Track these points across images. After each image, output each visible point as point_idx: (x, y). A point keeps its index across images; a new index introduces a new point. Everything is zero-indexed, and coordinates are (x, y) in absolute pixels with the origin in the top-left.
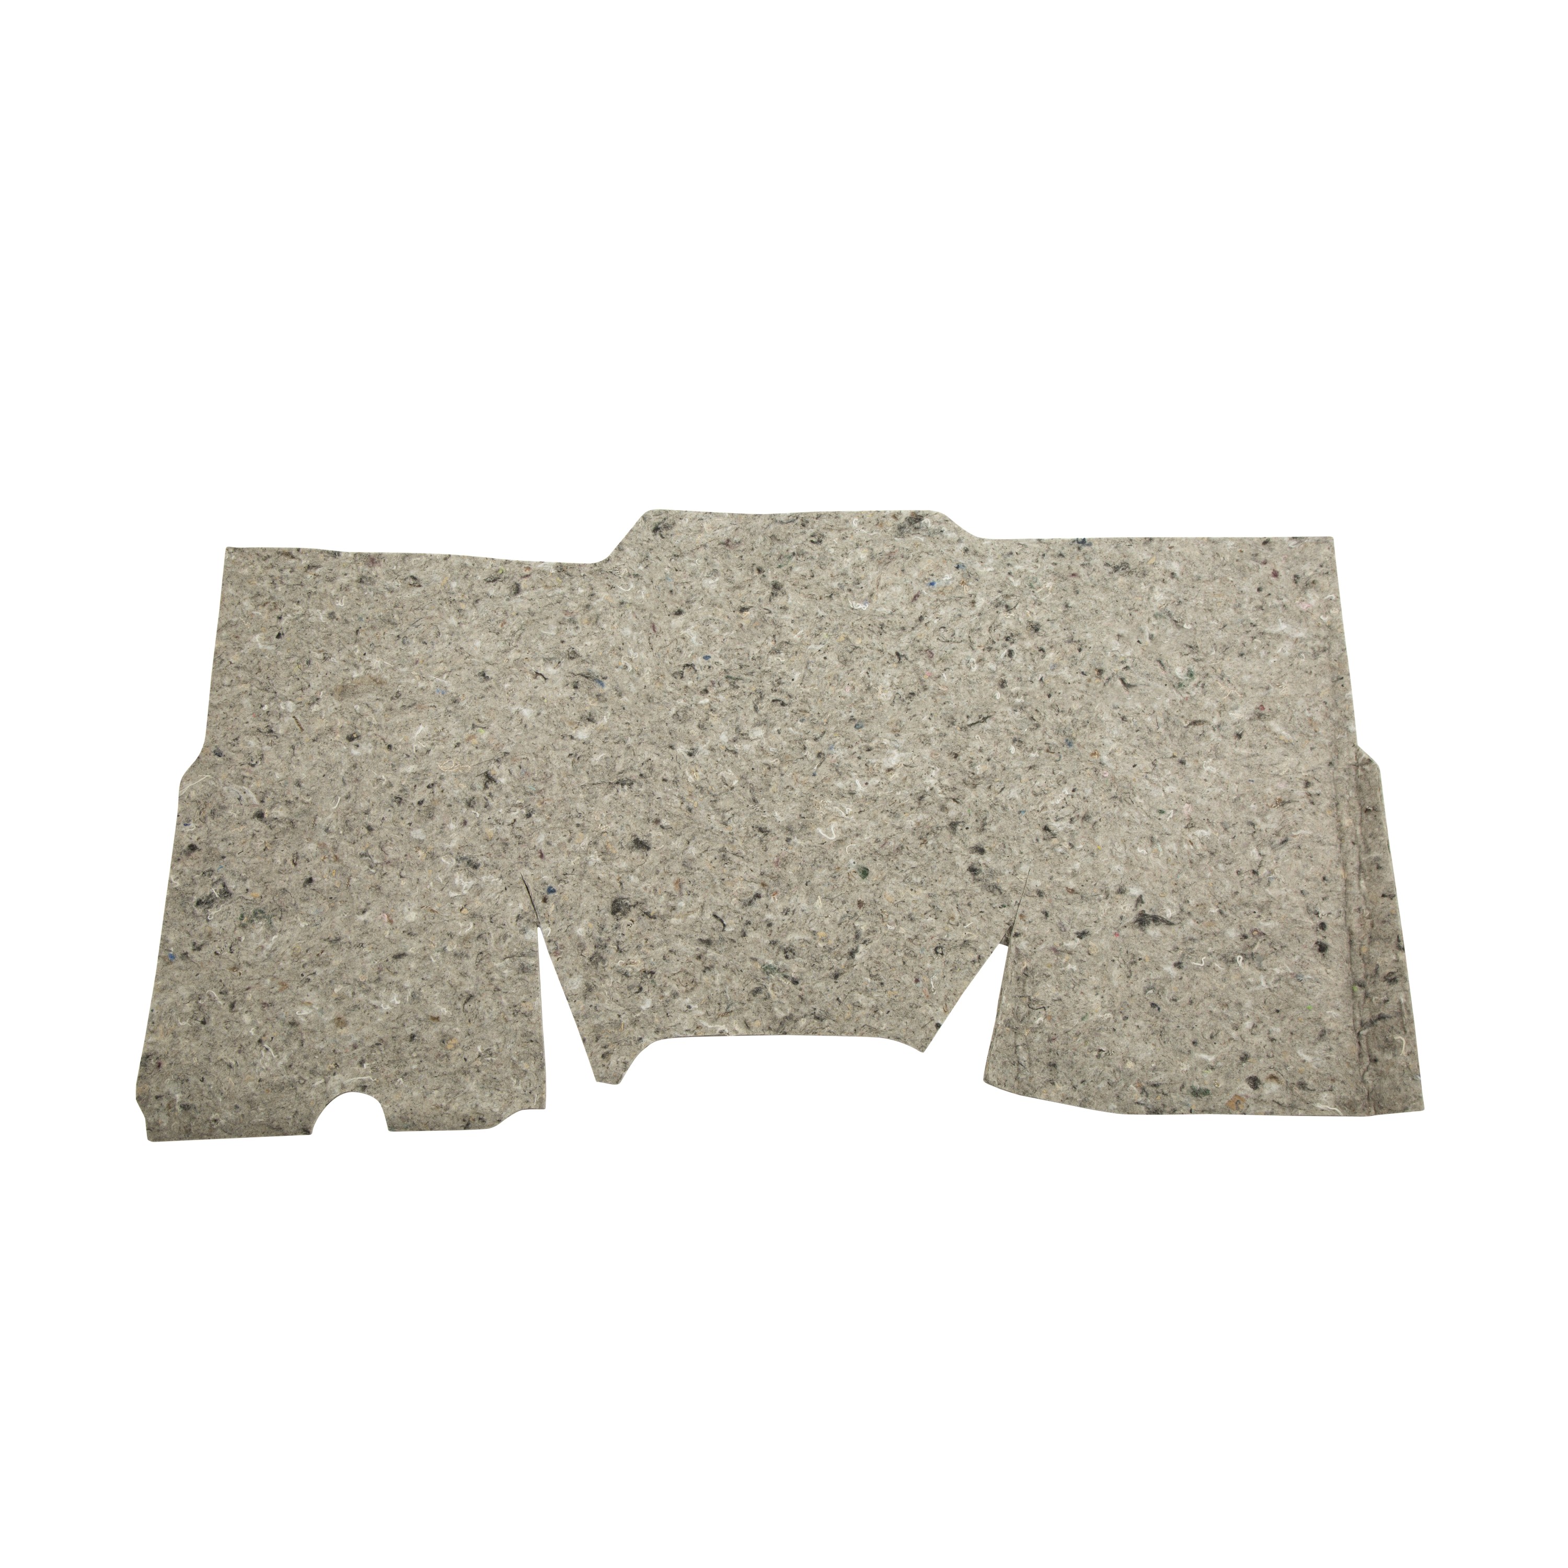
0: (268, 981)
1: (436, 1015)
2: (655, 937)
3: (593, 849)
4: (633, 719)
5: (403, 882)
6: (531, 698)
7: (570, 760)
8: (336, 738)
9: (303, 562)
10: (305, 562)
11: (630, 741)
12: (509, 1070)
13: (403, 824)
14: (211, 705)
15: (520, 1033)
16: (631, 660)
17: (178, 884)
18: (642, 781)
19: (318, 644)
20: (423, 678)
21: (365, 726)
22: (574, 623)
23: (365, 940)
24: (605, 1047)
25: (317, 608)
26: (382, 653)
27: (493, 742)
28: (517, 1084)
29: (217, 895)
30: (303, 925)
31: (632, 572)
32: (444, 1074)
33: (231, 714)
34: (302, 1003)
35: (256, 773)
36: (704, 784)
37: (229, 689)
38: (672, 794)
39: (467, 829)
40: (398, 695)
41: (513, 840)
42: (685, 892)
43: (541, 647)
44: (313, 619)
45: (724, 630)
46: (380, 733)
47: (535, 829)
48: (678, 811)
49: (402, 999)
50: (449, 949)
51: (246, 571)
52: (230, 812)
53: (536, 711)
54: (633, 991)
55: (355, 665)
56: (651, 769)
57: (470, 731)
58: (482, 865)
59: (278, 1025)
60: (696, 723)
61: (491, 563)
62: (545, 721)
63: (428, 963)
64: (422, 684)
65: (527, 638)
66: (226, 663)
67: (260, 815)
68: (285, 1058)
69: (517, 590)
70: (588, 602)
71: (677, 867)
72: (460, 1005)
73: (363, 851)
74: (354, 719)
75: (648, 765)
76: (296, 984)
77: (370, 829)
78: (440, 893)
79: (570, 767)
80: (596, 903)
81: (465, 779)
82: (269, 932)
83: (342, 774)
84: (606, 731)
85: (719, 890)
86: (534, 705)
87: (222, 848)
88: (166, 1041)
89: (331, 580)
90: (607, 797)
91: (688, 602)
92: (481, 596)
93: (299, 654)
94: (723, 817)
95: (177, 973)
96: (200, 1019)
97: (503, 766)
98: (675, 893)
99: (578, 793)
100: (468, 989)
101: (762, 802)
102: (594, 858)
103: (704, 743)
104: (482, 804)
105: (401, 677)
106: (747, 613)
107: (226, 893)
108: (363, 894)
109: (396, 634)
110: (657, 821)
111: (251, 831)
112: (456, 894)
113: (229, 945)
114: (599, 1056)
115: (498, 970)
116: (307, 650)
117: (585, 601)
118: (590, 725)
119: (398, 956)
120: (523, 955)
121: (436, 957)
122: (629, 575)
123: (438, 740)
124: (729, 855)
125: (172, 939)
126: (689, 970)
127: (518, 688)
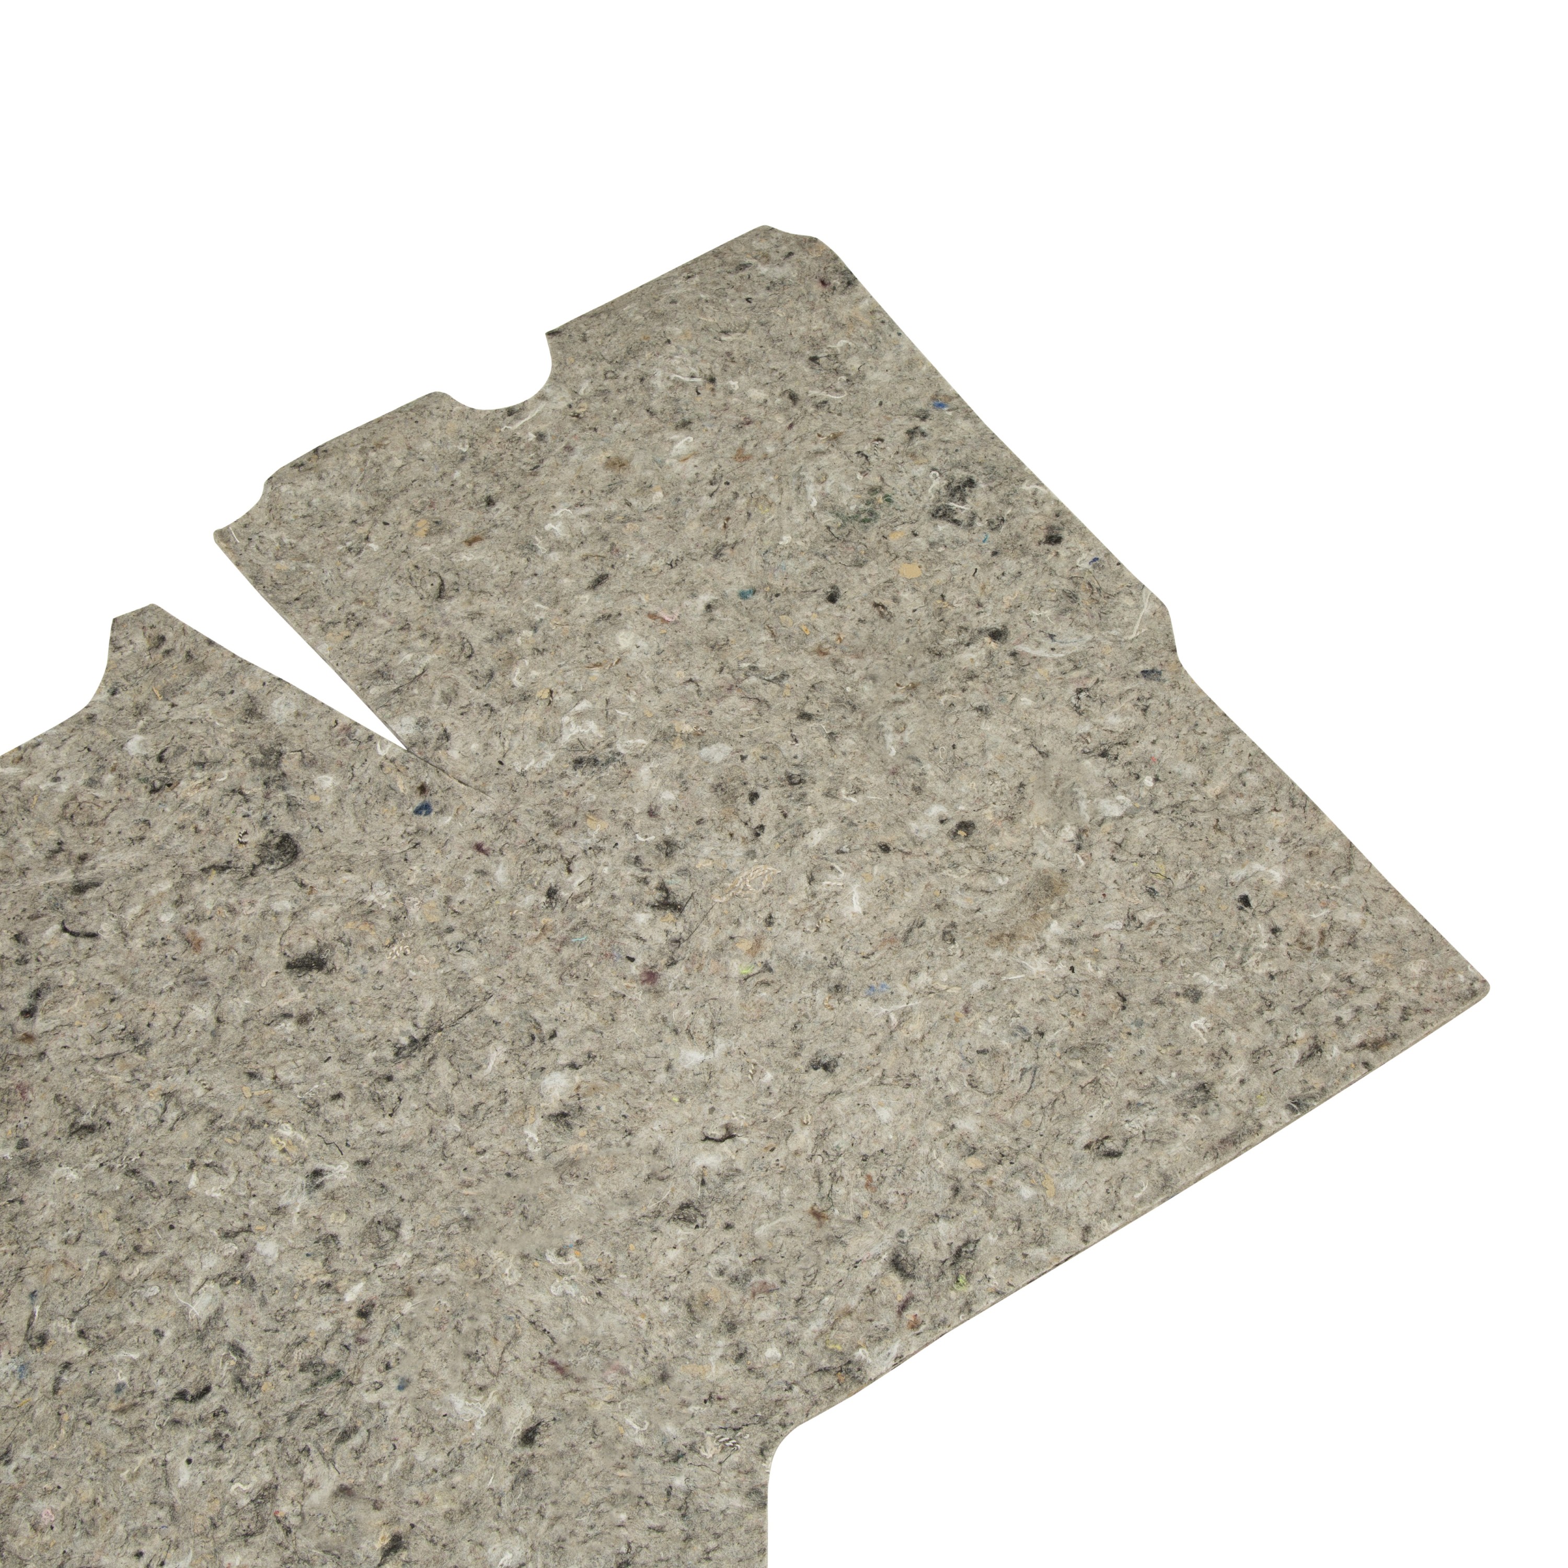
0: (771, 450)
1: (476, 546)
2: (184, 844)
3: (393, 908)
4: (478, 1167)
5: (679, 675)
6: (706, 1086)
7: (547, 1028)
8: (988, 811)
9: (1336, 1051)
10: (1333, 1052)
11: (454, 1125)
12: (306, 548)
13: (753, 752)
15: (325, 598)
16: (560, 1273)
17: (1027, 487)
18: (381, 1070)
19: (1167, 932)
20: (930, 991)
21: (959, 858)
22: (734, 1279)
23: (674, 574)
24: (167, 652)
25: (1231, 990)
26: (1043, 987)
27: (710, 966)
28: (280, 540)
29: (955, 505)
30: (786, 539)
31: (692, 1457)
32: (405, 490)
33: (1191, 740)
34: (695, 454)
35: (1064, 684)
36: (254, 1137)
37: (1234, 769)
38: (305, 1081)
39: (640, 807)
40: (948, 936)
41: (548, 838)
42: (173, 937)
43: (761, 1190)
44: (1218, 966)
46: (924, 861)
47: (524, 880)
48: (271, 1060)
49: (545, 534)
50: (528, 633)
51: (1415, 968)
52: (1047, 613)
53: (679, 1069)
54: (171, 750)
55: (1071, 942)
56: (378, 1100)
57: (766, 957)
58: (570, 772)
59: (705, 411)
60: (344, 1242)
61: (995, 1283)
62: (649, 1066)
63: (545, 599)
64: (923, 979)
65: (803, 1187)
66: (1284, 804)
67: (997, 635)
68: (658, 383)
69: (897, 1264)
70: (738, 1336)
71: (214, 968)
72: (449, 577)
73: (786, 682)
74: (990, 860)
75: (388, 1104)
76: (726, 468)
77: (805, 716)
78: (608, 696)
79: (538, 1014)
80: (329, 836)
81: (710, 877)
82: (828, 504)
83: (928, 766)
84: (514, 1114)
85: (108, 980)
86: (690, 1078)
87: (1010, 564)
88: (843, 314)
89: (1256, 1054)
90: (431, 1003)
91: (526, 1475)
92: (957, 1206)
93: (1182, 896)
94: (178, 1104)
95: (912, 391)
96: (822, 361)
97: (661, 939)
98: (192, 926)
99: (490, 982)
100: (453, 602)
101: (117, 1181)
102: (381, 895)
103: (303, 1214)
104: (648, 860)
105: (971, 970)
106: (383, 1541)
107: (942, 514)
108: (732, 627)
109: (1049, 1037)
110: (304, 1019)
111: (990, 607)
112: (578, 708)
113: (873, 459)
114: (170, 635)
115: (424, 652)
116: (1175, 910)
117: (747, 1336)
118: (554, 1107)
119: (600, 580)
120: (395, 692)
121: (541, 611)
122: (693, 1449)
123: (810, 908)
124: (125, 1047)
125: (965, 425)
126: (89, 832)
127: (745, 1087)
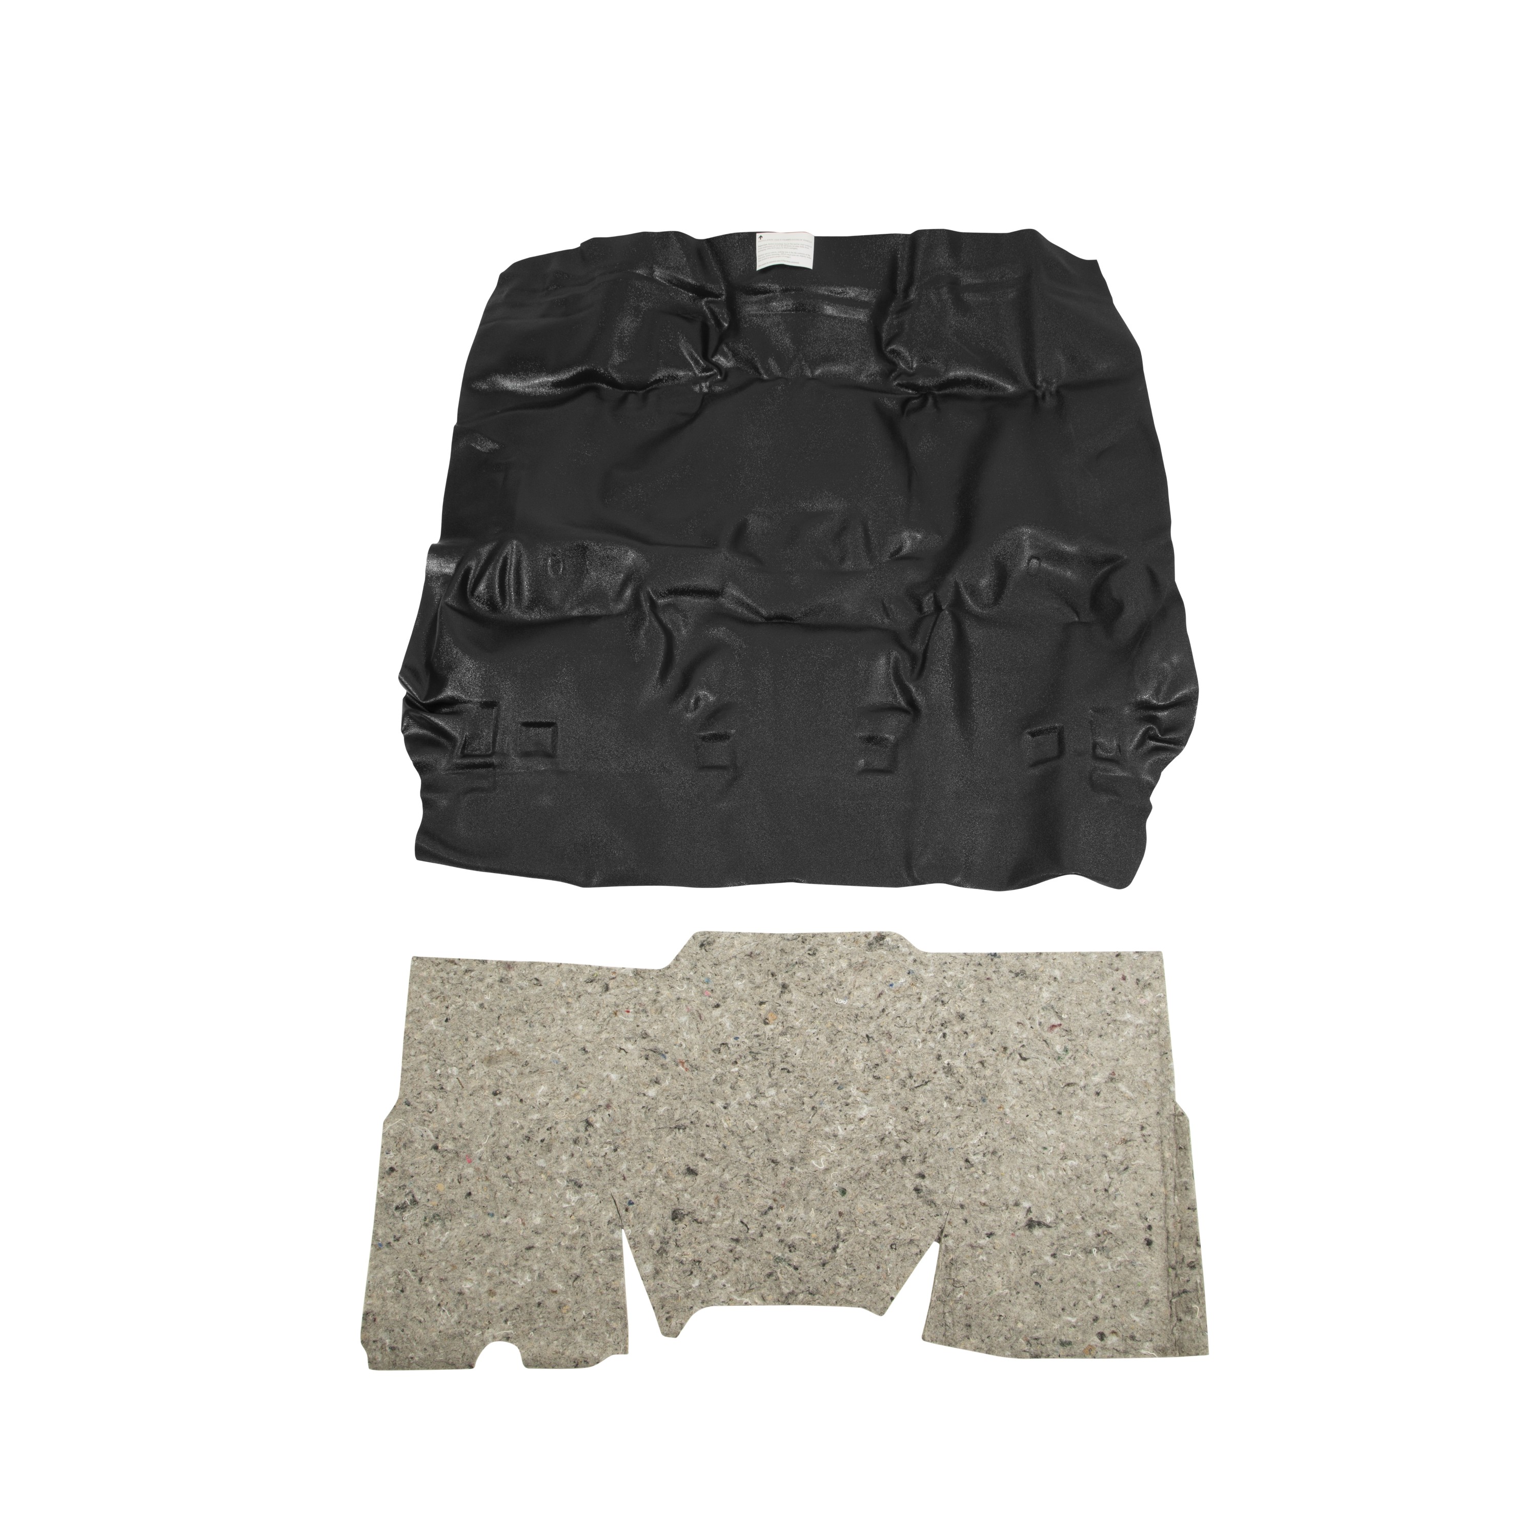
0: (444, 1263)
1: (555, 1290)
2: (701, 1237)
3: (659, 1174)
4: (686, 1082)
5: (532, 1197)
6: (616, 1066)
7: (643, 1111)
8: (485, 1094)
9: (463, 967)
10: (464, 967)
11: (684, 1098)
12: (604, 1327)
13: (531, 1156)
14: (403, 1069)
15: (611, 1302)
16: (685, 1040)
17: (383, 1194)
18: (692, 1126)
19: (473, 1026)
20: (543, 1052)
21: (505, 1085)
22: (646, 1012)
23: (507, 1236)
24: (668, 1313)
25: (472, 1000)
26: (515, 1033)
27: (591, 1098)
28: (609, 1337)
29: (408, 1203)
30: (465, 1225)
31: (685, 977)
32: (560, 1330)
33: (416, 1076)
34: (466, 1279)
35: (433, 1118)
36: (734, 1129)
37: (414, 1058)
38: (713, 1136)
39: (574, 1159)
40: (527, 1064)
41: (605, 1168)
42: (721, 1205)
43: (623, 1030)
44: (469, 1008)
45: (748, 1018)
46: (514, 1090)
47: (620, 1160)
48: (717, 1149)
49: (532, 1278)
50: (563, 1244)
51: (425, 974)
52: (416, 1145)
53: (620, 1076)
54: (687, 1274)
55: (498, 1042)
56: (698, 1118)
57: (576, 1090)
58: (584, 1185)
59: (451, 1294)
60: (729, 1085)
61: (589, 969)
62: (626, 1082)
63: (549, 1253)
64: (542, 1056)
65: (613, 1023)
66: (412, 1039)
67: (436, 1148)
68: (456, 1316)
69: (607, 988)
70: (655, 998)
71: (716, 1188)
72: (570, 1282)
73: (505, 1174)
74: (498, 1080)
75: (696, 1115)
76: (461, 1266)
77: (509, 1158)
78: (556, 1204)
79: (643, 1116)
80: (661, 1212)
81: (572, 1124)
82: (443, 1230)
83: (489, 1119)
84: (668, 1091)
85: (745, 1204)
86: (619, 1071)
87: (411, 1170)
88: (379, 1303)
89: (481, 980)
90: (668, 1137)
91: (723, 998)
92: (582, 993)
93: (460, 1033)
94: (748, 1152)
95: (384, 1256)
96: (400, 1289)
97: (598, 1115)
98: (714, 1206)
99: (649, 1134)
100: (575, 1272)
101: (774, 1141)
102: (660, 1181)
103: (735, 1099)
104: (584, 1141)
105: (529, 1051)
106: (764, 1006)
107: (414, 1202)
108: (505, 1204)
109: (525, 1019)
110: (703, 1155)
111: (430, 1159)
112: (567, 1205)
113: (417, 1238)
114: (664, 1319)
115: (596, 1259)
116: (465, 1031)
117: (653, 997)
118: (657, 1086)
119: (529, 1248)
120: (612, 1249)
121: (554, 1249)
122: (684, 979)
123: (554, 1096)
124: (752, 1179)
125: (380, 1232)
126: (724, 1260)
127: (608, 1059)
